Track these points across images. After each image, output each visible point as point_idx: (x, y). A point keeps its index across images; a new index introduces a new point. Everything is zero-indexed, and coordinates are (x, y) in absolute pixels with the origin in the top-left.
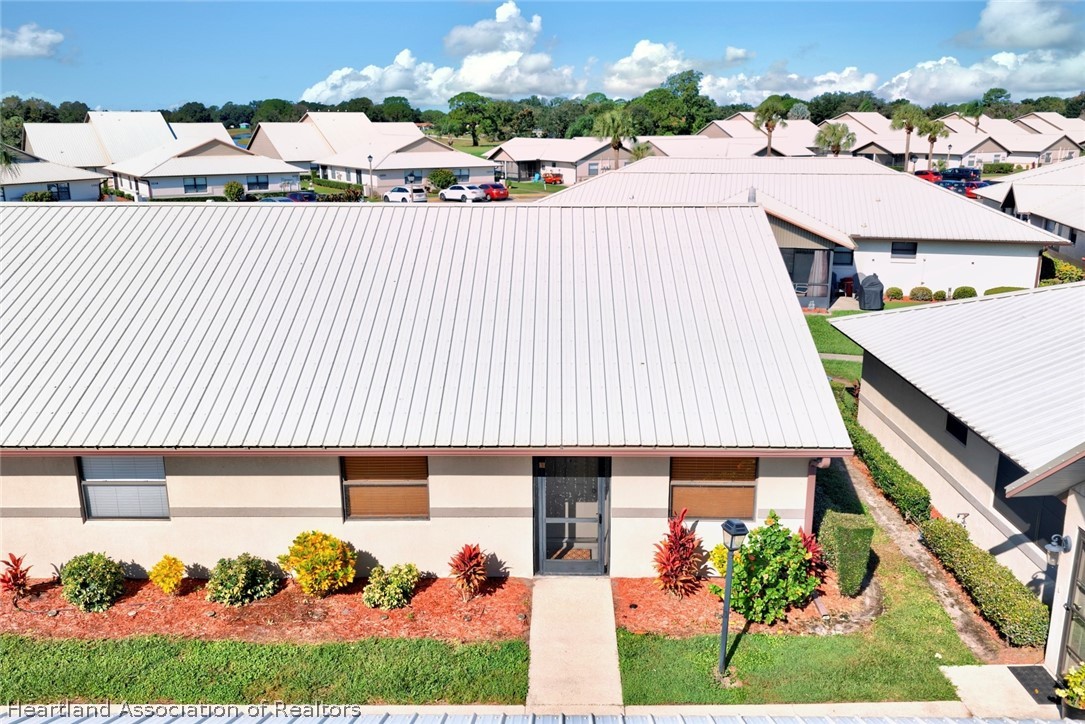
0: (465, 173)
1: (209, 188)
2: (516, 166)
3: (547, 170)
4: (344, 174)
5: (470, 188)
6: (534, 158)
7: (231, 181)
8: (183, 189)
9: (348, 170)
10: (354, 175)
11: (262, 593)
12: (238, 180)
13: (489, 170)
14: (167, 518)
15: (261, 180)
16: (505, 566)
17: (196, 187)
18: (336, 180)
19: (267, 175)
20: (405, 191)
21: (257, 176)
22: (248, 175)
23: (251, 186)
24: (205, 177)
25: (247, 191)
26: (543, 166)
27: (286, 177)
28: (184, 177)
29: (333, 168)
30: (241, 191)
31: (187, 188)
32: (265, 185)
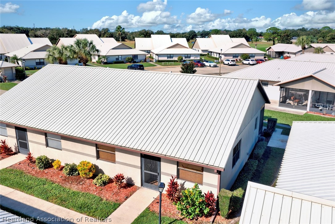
0: (253, 55)
1: (174, 58)
2: (275, 53)
3: (286, 55)
4: (216, 54)
5: (251, 60)
6: (282, 51)
7: (180, 55)
8: (167, 58)
9: (217, 53)
10: (218, 55)
11: (75, 174)
12: (182, 56)
13: (263, 54)
14: (61, 150)
15: (189, 56)
16: (134, 182)
17: (170, 57)
18: (213, 56)
19: (190, 54)
20: (229, 61)
21: (188, 54)
22: (185, 54)
23: (185, 57)
24: (173, 54)
25: (184, 59)
26: (285, 54)
27: (196, 55)
28: (167, 54)
29: (213, 52)
30: (182, 59)
31: (168, 57)
32: (190, 57)
